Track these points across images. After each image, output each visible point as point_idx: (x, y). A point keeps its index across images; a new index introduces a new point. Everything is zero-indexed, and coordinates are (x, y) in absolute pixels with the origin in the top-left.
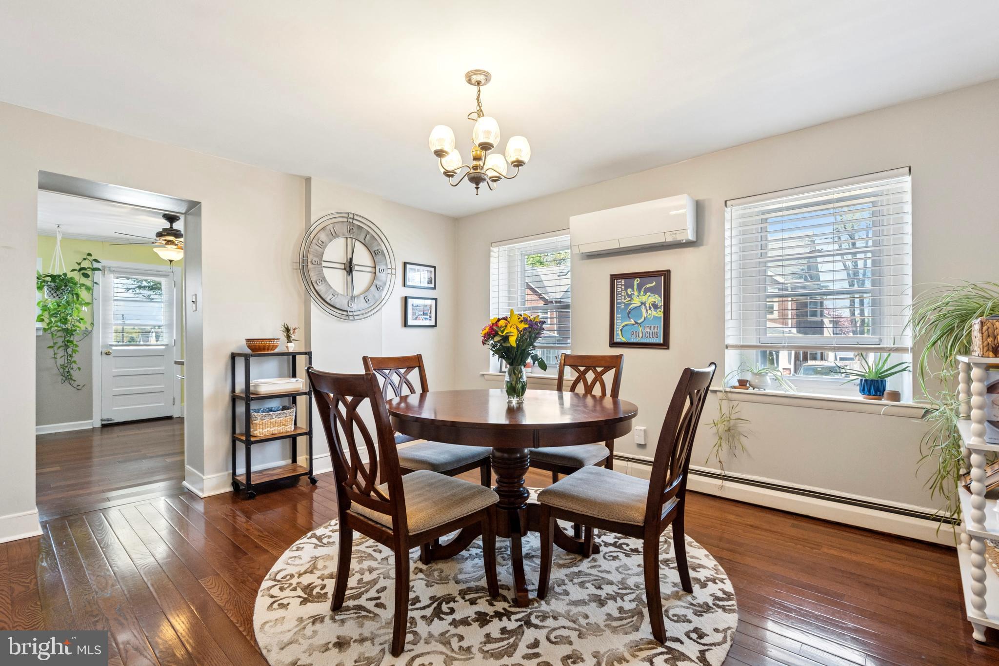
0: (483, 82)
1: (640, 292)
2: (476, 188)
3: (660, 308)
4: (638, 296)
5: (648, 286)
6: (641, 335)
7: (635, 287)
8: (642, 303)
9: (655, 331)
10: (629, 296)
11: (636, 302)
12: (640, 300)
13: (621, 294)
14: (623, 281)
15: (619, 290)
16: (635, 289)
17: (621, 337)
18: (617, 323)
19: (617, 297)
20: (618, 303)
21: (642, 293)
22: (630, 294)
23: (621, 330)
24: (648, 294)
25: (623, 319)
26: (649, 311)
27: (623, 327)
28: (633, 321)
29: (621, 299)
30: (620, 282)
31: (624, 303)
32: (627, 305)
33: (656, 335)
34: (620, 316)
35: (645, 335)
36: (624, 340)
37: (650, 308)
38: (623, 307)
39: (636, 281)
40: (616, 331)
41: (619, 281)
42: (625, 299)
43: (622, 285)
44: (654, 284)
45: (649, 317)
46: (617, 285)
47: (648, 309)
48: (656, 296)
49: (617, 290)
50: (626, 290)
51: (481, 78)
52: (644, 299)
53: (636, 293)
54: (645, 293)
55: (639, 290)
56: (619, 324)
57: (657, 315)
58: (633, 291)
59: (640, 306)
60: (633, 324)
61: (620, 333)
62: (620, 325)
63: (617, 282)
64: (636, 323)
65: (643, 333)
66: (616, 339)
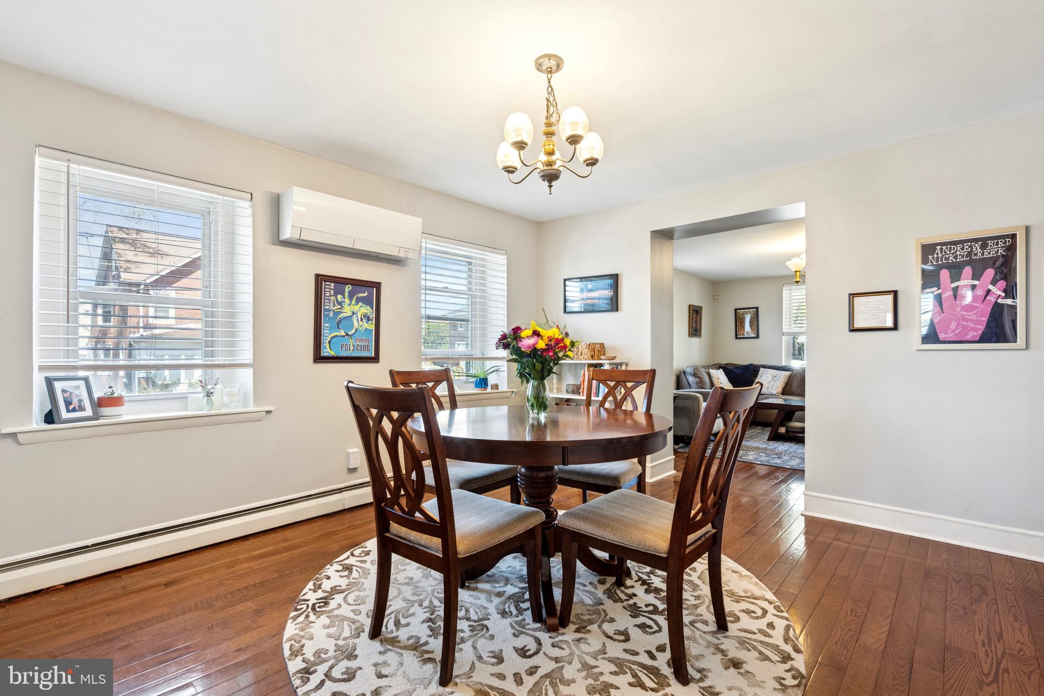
0: (554, 68)
1: (351, 300)
2: (549, 186)
3: (371, 320)
4: (350, 305)
5: (361, 295)
6: (352, 348)
7: (346, 294)
8: (353, 313)
9: (366, 344)
10: (340, 303)
11: (347, 310)
12: (352, 310)
13: (329, 300)
14: (332, 285)
15: (328, 294)
16: (346, 297)
17: (328, 350)
18: (324, 333)
19: (324, 303)
20: (326, 310)
21: (354, 302)
22: (340, 301)
23: (329, 342)
24: (360, 304)
25: (331, 329)
26: (361, 323)
27: (332, 338)
28: (343, 332)
29: (329, 305)
30: (329, 285)
31: (333, 310)
32: (337, 314)
33: (367, 348)
34: (328, 325)
35: (356, 348)
36: (332, 353)
37: (362, 320)
38: (331, 315)
39: (348, 288)
40: (324, 343)
41: (327, 283)
42: (334, 306)
43: (331, 289)
44: (366, 294)
45: (360, 328)
46: (325, 288)
47: (360, 319)
48: (368, 307)
49: (325, 294)
50: (336, 295)
51: (553, 63)
52: (355, 308)
53: (347, 301)
54: (357, 303)
55: (351, 297)
56: (327, 335)
57: (369, 328)
58: (344, 298)
59: (351, 316)
60: (344, 336)
61: (327, 345)
62: (327, 337)
63: (325, 284)
64: (347, 335)
65: (354, 346)
66: (323, 352)
